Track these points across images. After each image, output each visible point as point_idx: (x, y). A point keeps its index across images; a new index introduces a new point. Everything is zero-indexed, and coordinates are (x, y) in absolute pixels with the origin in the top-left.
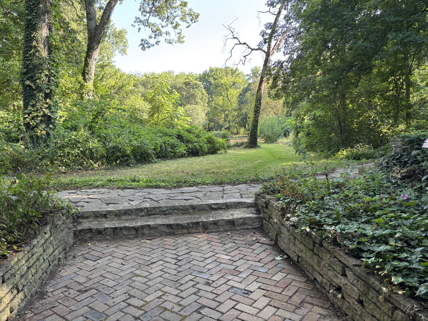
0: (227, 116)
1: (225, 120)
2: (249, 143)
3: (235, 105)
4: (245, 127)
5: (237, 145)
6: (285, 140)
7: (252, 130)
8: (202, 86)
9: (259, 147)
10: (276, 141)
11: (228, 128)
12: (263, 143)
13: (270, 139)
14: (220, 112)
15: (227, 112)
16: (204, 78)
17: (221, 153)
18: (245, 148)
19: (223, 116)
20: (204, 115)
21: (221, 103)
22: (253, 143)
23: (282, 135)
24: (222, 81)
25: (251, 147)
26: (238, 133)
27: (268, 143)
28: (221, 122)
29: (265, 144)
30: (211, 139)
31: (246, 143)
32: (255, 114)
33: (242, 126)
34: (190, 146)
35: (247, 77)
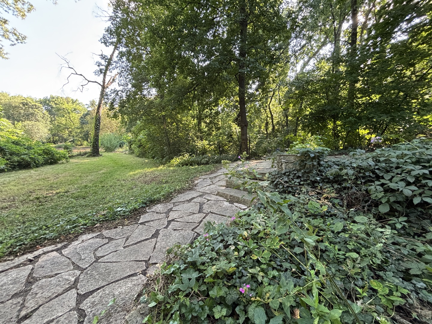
0: (71, 132)
1: (69, 135)
2: (92, 152)
3: (78, 125)
4: (87, 141)
5: (80, 155)
6: (121, 150)
7: (93, 143)
8: (44, 108)
9: (101, 155)
10: (114, 150)
11: (73, 141)
12: (103, 152)
13: (109, 149)
14: (63, 129)
15: (70, 129)
16: (45, 102)
17: (63, 163)
18: (87, 157)
19: (67, 132)
20: (46, 130)
21: (64, 122)
22: (95, 152)
23: (118, 146)
24: (64, 107)
25: (94, 156)
26: (81, 145)
27: (108, 152)
28: (65, 136)
29: (106, 153)
31: (89, 153)
32: (96, 131)
33: (85, 140)
34: (16, 158)
35: (86, 106)
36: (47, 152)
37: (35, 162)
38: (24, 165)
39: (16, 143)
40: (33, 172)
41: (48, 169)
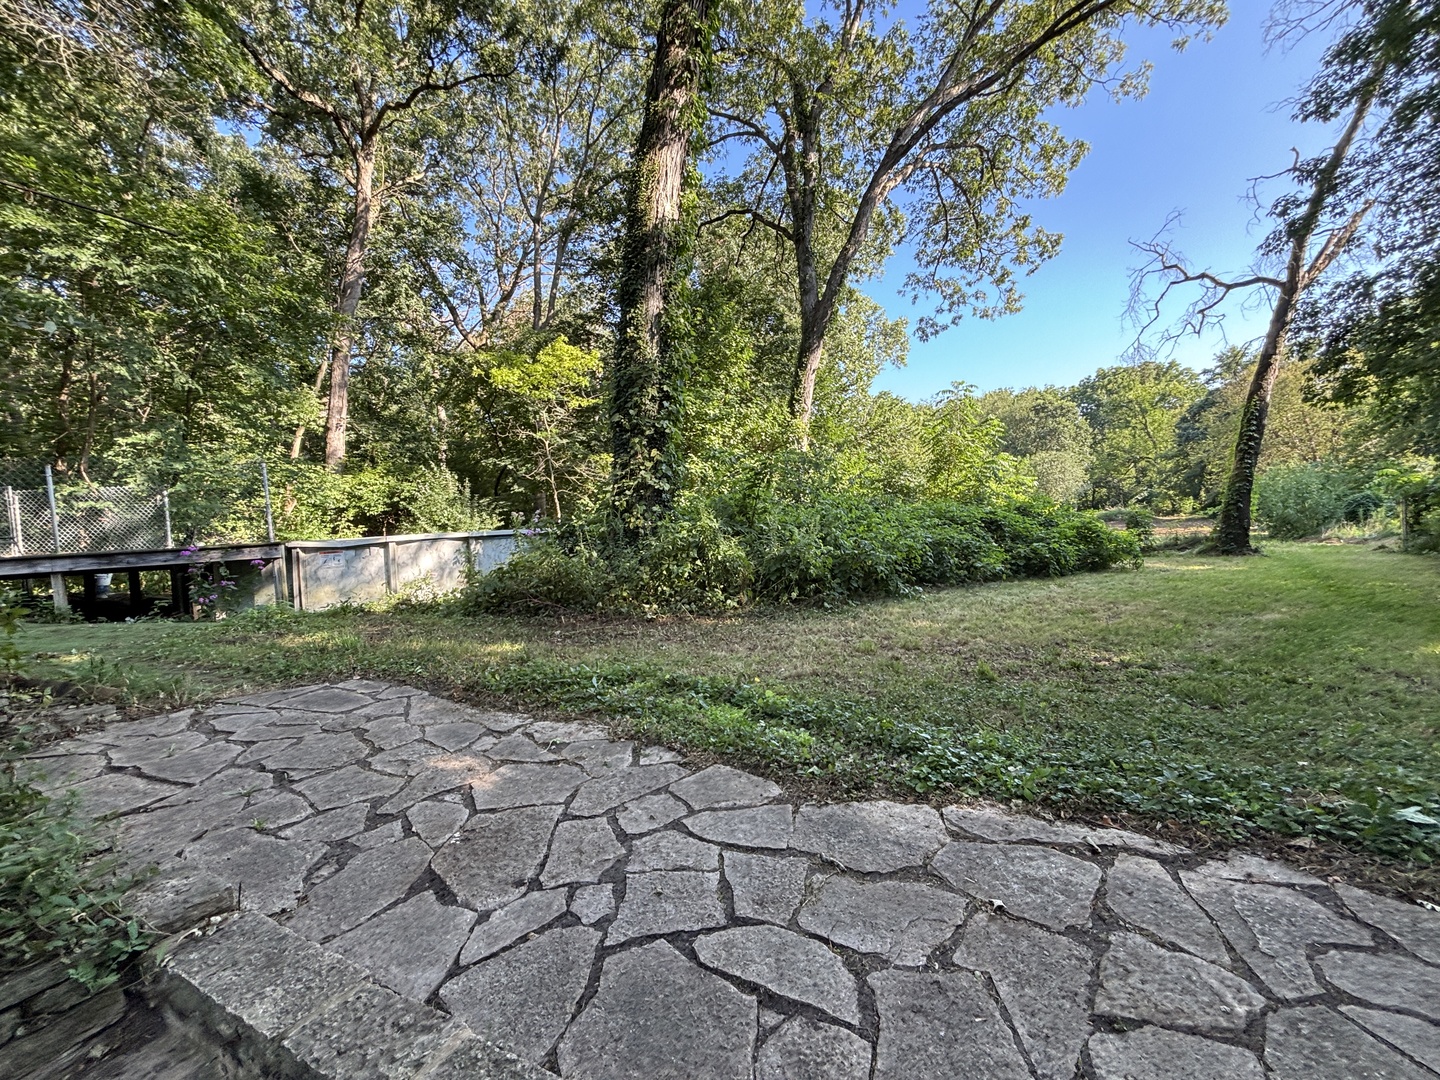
0: (1143, 471)
1: (1138, 482)
2: (1219, 538)
3: (1169, 445)
4: (1196, 497)
5: (1175, 546)
6: (1352, 531)
7: (1228, 504)
8: (1078, 410)
9: (1256, 551)
10: (1319, 533)
11: (1148, 500)
12: (1264, 538)
14: (1123, 465)
15: (1143, 463)
16: (1083, 394)
17: (1123, 570)
18: (1201, 553)
19: (1133, 472)
20: (1080, 472)
21: (1126, 443)
22: (1233, 540)
23: (1340, 513)
24: (1131, 395)
25: (1226, 553)
26: (1174, 511)
27: (1284, 539)
28: (1126, 486)
29: (1274, 542)
30: (1089, 529)
31: (1207, 539)
32: (1242, 459)
33: (1187, 495)
34: (1022, 549)
35: (1203, 378)
36: (1086, 535)
37: (1058, 562)
38: (1035, 568)
39: (1023, 510)
40: (1053, 588)
41: (1087, 584)
